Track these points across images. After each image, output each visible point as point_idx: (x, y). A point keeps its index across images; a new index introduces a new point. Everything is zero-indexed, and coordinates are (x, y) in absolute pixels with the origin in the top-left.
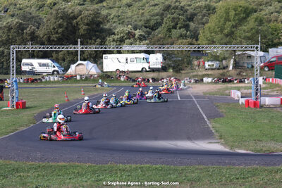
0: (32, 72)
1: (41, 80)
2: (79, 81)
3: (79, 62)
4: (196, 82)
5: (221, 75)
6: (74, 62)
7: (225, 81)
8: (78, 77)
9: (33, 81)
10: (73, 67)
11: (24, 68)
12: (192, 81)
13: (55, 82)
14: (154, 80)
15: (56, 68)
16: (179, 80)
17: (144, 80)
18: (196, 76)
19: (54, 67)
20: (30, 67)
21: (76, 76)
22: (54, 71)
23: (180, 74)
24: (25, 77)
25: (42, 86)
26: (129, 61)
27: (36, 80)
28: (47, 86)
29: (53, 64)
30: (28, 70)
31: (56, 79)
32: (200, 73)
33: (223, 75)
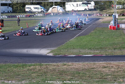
0: (30, 12)
1: (34, 16)
2: (52, 16)
3: (54, 6)
4: (109, 15)
5: (122, 12)
6: (51, 6)
7: (123, 15)
8: (52, 14)
9: (30, 16)
10: (51, 9)
11: (27, 10)
12: (108, 15)
13: (40, 17)
14: (89, 15)
15: (42, 10)
16: (101, 15)
17: (84, 15)
18: (110, 13)
19: (41, 9)
20: (30, 9)
21: (51, 13)
22: (41, 11)
23: (102, 12)
24: (26, 14)
25: (34, 19)
26: (78, 5)
27: (31, 16)
28: (36, 19)
29: (41, 8)
30: (28, 11)
31: (41, 15)
32: (112, 11)
33: (123, 12)
